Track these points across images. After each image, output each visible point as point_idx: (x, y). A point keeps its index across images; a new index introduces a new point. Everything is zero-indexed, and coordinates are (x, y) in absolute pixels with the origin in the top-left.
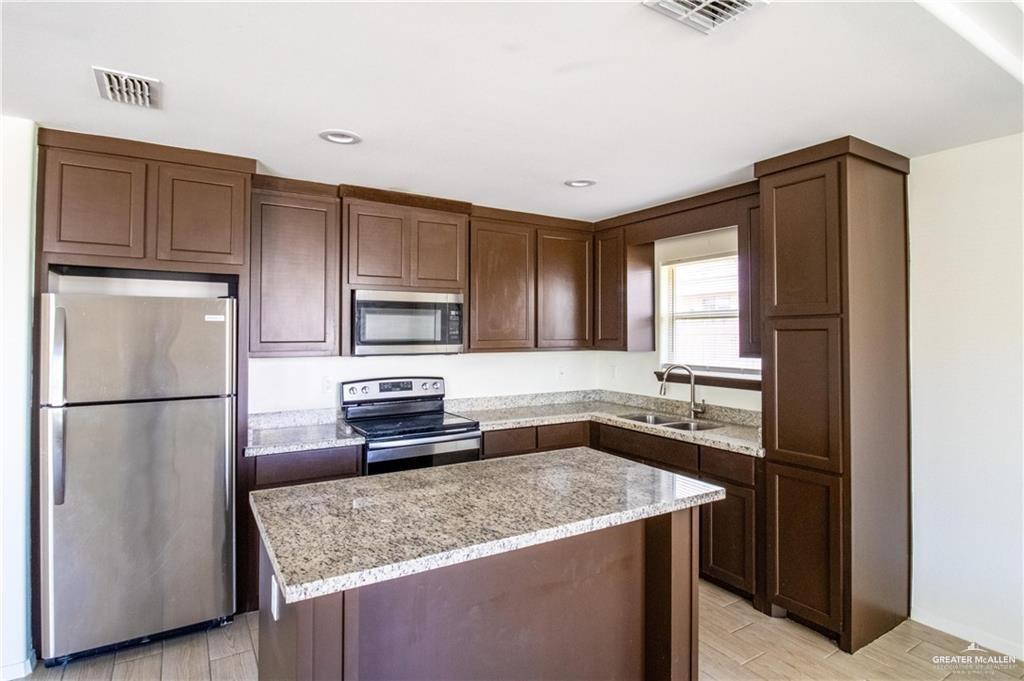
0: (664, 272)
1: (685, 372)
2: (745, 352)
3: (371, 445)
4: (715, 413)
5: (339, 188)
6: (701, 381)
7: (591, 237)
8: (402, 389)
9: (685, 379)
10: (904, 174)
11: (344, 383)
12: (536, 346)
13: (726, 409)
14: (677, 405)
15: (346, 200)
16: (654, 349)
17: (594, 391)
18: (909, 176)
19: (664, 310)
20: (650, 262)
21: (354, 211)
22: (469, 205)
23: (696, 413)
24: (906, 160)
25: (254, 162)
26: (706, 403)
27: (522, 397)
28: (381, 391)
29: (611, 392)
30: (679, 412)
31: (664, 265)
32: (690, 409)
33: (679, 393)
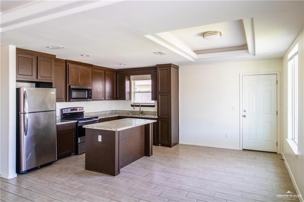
0: (133, 82)
1: (139, 104)
2: (152, 99)
3: (79, 122)
4: (145, 113)
5: (66, 60)
6: (142, 106)
7: (116, 73)
8: (75, 110)
9: (138, 106)
10: (178, 69)
11: (63, 109)
12: (105, 99)
13: (147, 111)
14: (136, 112)
15: (68, 64)
16: (130, 99)
17: (114, 110)
18: (179, 69)
19: (133, 91)
20: (129, 79)
21: (70, 66)
22: (92, 65)
23: (141, 113)
24: (179, 66)
25: (55, 56)
26: (143, 110)
27: (99, 112)
28: (71, 111)
29: (118, 110)
30: (137, 113)
31: (133, 80)
32: (139, 112)
33: (137, 109)
